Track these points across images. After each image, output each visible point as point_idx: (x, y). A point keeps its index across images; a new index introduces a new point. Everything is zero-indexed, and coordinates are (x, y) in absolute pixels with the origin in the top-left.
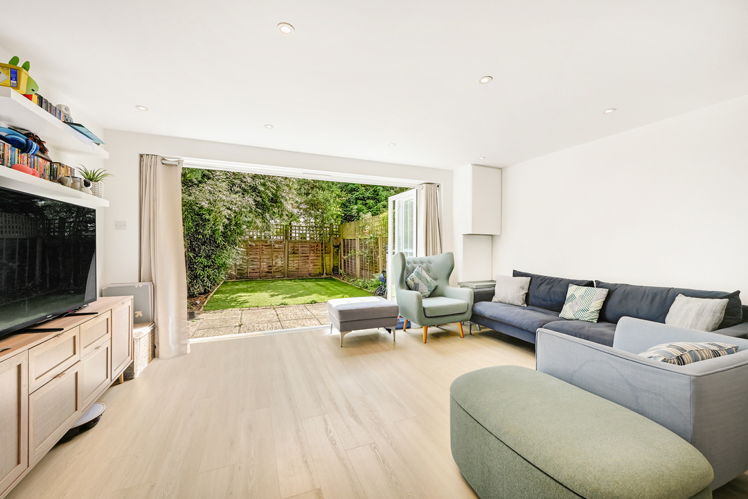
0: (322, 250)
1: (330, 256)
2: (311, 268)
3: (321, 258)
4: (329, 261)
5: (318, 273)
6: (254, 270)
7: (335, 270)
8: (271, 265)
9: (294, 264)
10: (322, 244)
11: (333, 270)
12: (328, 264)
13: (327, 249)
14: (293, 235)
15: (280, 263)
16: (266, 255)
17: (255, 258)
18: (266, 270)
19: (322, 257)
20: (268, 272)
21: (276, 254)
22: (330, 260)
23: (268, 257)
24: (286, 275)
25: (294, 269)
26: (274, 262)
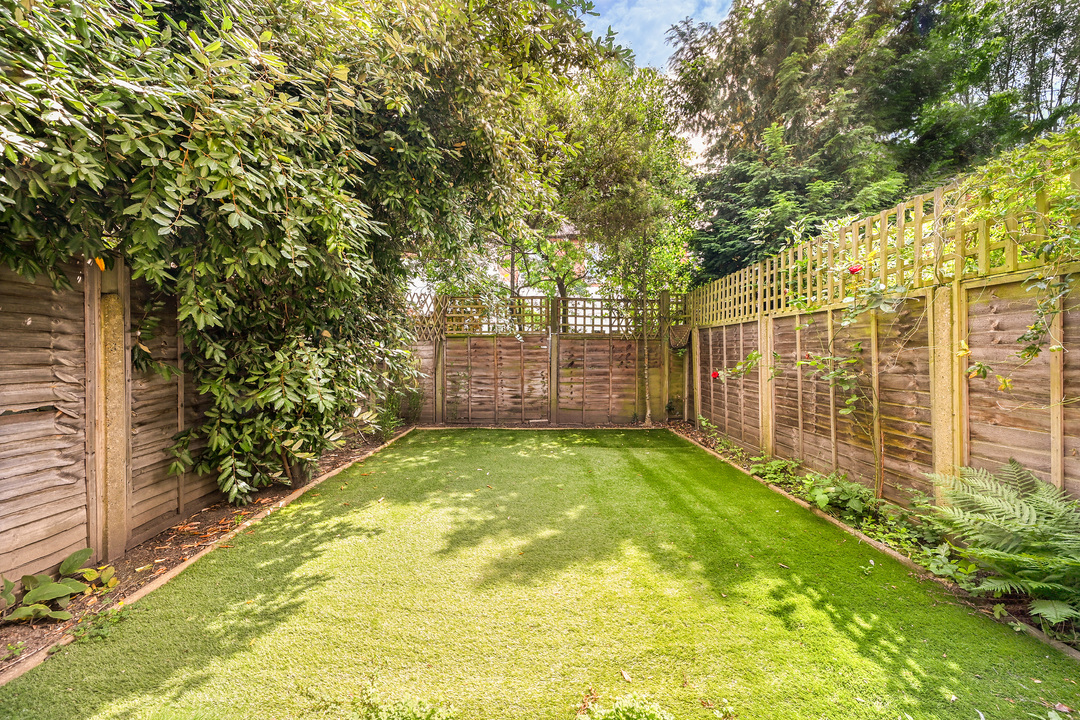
0: (641, 359)
1: (662, 375)
2: (612, 401)
3: (638, 379)
4: (659, 386)
5: (630, 414)
6: (481, 403)
7: (673, 411)
8: (519, 392)
9: (572, 392)
10: (641, 341)
11: (670, 409)
12: (656, 392)
13: (653, 355)
14: (571, 320)
15: (539, 388)
16: (509, 369)
17: (485, 377)
18: (509, 404)
19: (641, 375)
20: (511, 410)
21: (530, 367)
22: (661, 383)
23: (512, 374)
24: (554, 417)
25: (572, 405)
26: (526, 387)
